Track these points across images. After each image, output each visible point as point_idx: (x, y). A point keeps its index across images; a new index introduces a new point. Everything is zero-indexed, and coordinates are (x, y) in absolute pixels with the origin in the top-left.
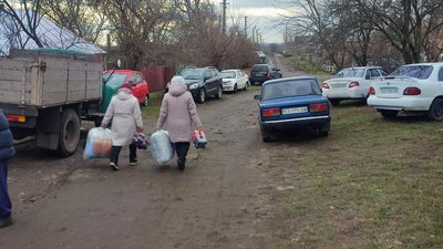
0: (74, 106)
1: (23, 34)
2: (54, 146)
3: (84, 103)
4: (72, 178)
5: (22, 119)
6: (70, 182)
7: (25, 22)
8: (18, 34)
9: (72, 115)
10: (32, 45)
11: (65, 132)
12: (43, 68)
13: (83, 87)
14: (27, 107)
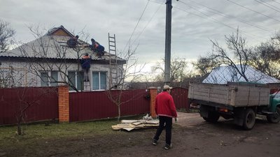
0: (253, 108)
1: (239, 75)
2: (241, 124)
3: (258, 106)
4: (246, 140)
5: (226, 111)
6: (244, 142)
7: (240, 70)
8: (236, 75)
9: (251, 111)
10: (242, 79)
11: (247, 119)
12: (236, 90)
13: (258, 99)
14: (228, 106)
